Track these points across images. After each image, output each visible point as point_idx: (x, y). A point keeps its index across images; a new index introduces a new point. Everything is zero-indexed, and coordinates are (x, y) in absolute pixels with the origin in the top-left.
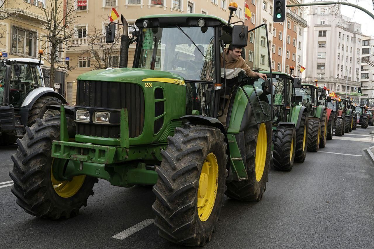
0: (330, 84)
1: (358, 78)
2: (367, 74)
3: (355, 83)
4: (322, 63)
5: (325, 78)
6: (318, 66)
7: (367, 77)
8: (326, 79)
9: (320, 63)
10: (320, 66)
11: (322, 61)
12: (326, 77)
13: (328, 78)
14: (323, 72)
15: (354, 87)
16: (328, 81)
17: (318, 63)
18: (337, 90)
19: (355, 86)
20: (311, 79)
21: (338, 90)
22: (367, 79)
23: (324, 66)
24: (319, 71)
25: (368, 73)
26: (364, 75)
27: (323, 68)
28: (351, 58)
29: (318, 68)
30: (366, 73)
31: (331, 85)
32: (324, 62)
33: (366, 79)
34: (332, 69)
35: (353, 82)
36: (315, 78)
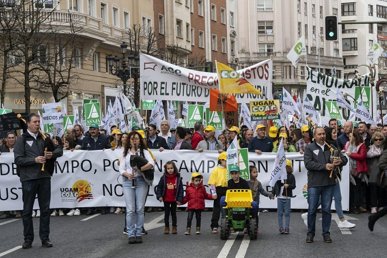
0: (285, 64)
1: (338, 50)
2: (353, 40)
3: (331, 60)
4: (267, 22)
5: (275, 53)
6: (260, 28)
7: (353, 45)
8: (278, 55)
9: (264, 22)
10: (263, 28)
11: (267, 17)
12: (277, 51)
13: (282, 52)
14: (270, 40)
15: (332, 68)
16: (281, 59)
17: (259, 22)
18: (299, 78)
19: (333, 66)
20: (247, 56)
21: (303, 78)
22: (355, 50)
23: (271, 28)
24: (263, 39)
25: (354, 38)
26: (348, 42)
27: (269, 32)
28: (321, 7)
29: (259, 32)
30: (351, 39)
31: (288, 68)
32: (273, 20)
33: (351, 50)
34: (288, 35)
35: (329, 59)
36: (254, 53)
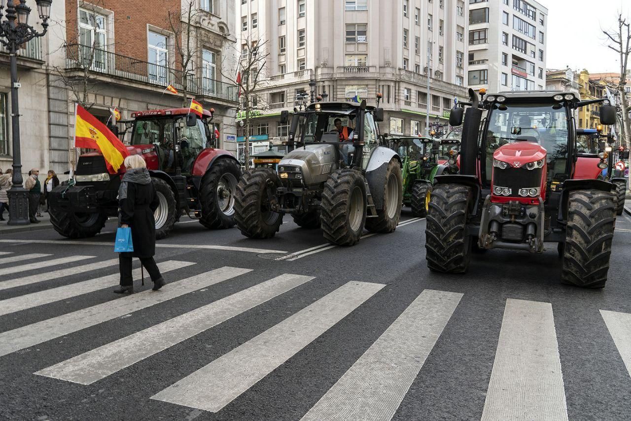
0: (382, 83)
1: (463, 78)
2: (482, 72)
3: (452, 87)
4: (359, 25)
5: (369, 67)
6: (348, 33)
7: (482, 78)
8: (371, 70)
9: (354, 25)
10: (353, 33)
11: (359, 19)
12: (371, 65)
13: (378, 67)
14: (362, 48)
15: (453, 98)
16: (376, 76)
17: (347, 25)
18: (402, 103)
19: (454, 95)
20: (330, 71)
21: (408, 103)
22: (484, 83)
23: (364, 33)
24: (351, 49)
25: (484, 70)
26: (477, 75)
27: (361, 39)
29: (347, 39)
30: (480, 70)
31: (386, 89)
32: (366, 22)
33: (480, 84)
34: (388, 43)
35: (449, 86)
36: (339, 67)
